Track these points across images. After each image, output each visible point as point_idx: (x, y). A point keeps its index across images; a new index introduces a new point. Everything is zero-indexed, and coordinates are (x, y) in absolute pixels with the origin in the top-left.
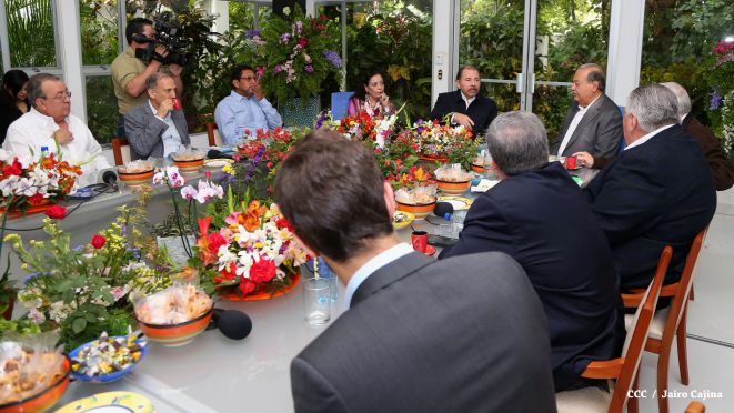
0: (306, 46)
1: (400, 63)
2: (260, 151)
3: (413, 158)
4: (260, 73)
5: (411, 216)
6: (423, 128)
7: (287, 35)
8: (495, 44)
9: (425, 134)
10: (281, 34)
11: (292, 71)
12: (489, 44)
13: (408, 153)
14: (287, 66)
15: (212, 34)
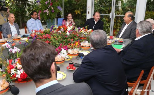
0: (52, 5)
1: (78, 9)
2: (35, 36)
3: (76, 38)
4: (40, 12)
5: (71, 57)
6: (80, 30)
7: (47, 2)
8: (106, 3)
9: (80, 31)
10: (45, 2)
11: (48, 12)
12: (104, 3)
13: (75, 37)
14: (47, 11)
15: (28, 1)
